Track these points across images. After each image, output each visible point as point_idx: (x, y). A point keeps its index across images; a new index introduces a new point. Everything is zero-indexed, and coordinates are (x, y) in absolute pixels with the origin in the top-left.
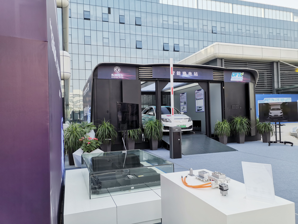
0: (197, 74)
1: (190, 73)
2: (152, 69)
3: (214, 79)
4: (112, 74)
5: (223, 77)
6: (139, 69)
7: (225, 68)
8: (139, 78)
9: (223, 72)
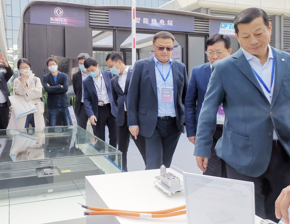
0: (171, 23)
1: (162, 22)
2: (108, 13)
3: (195, 30)
4: (51, 18)
5: (208, 29)
6: (90, 13)
7: (211, 16)
8: (90, 25)
9: (208, 22)
